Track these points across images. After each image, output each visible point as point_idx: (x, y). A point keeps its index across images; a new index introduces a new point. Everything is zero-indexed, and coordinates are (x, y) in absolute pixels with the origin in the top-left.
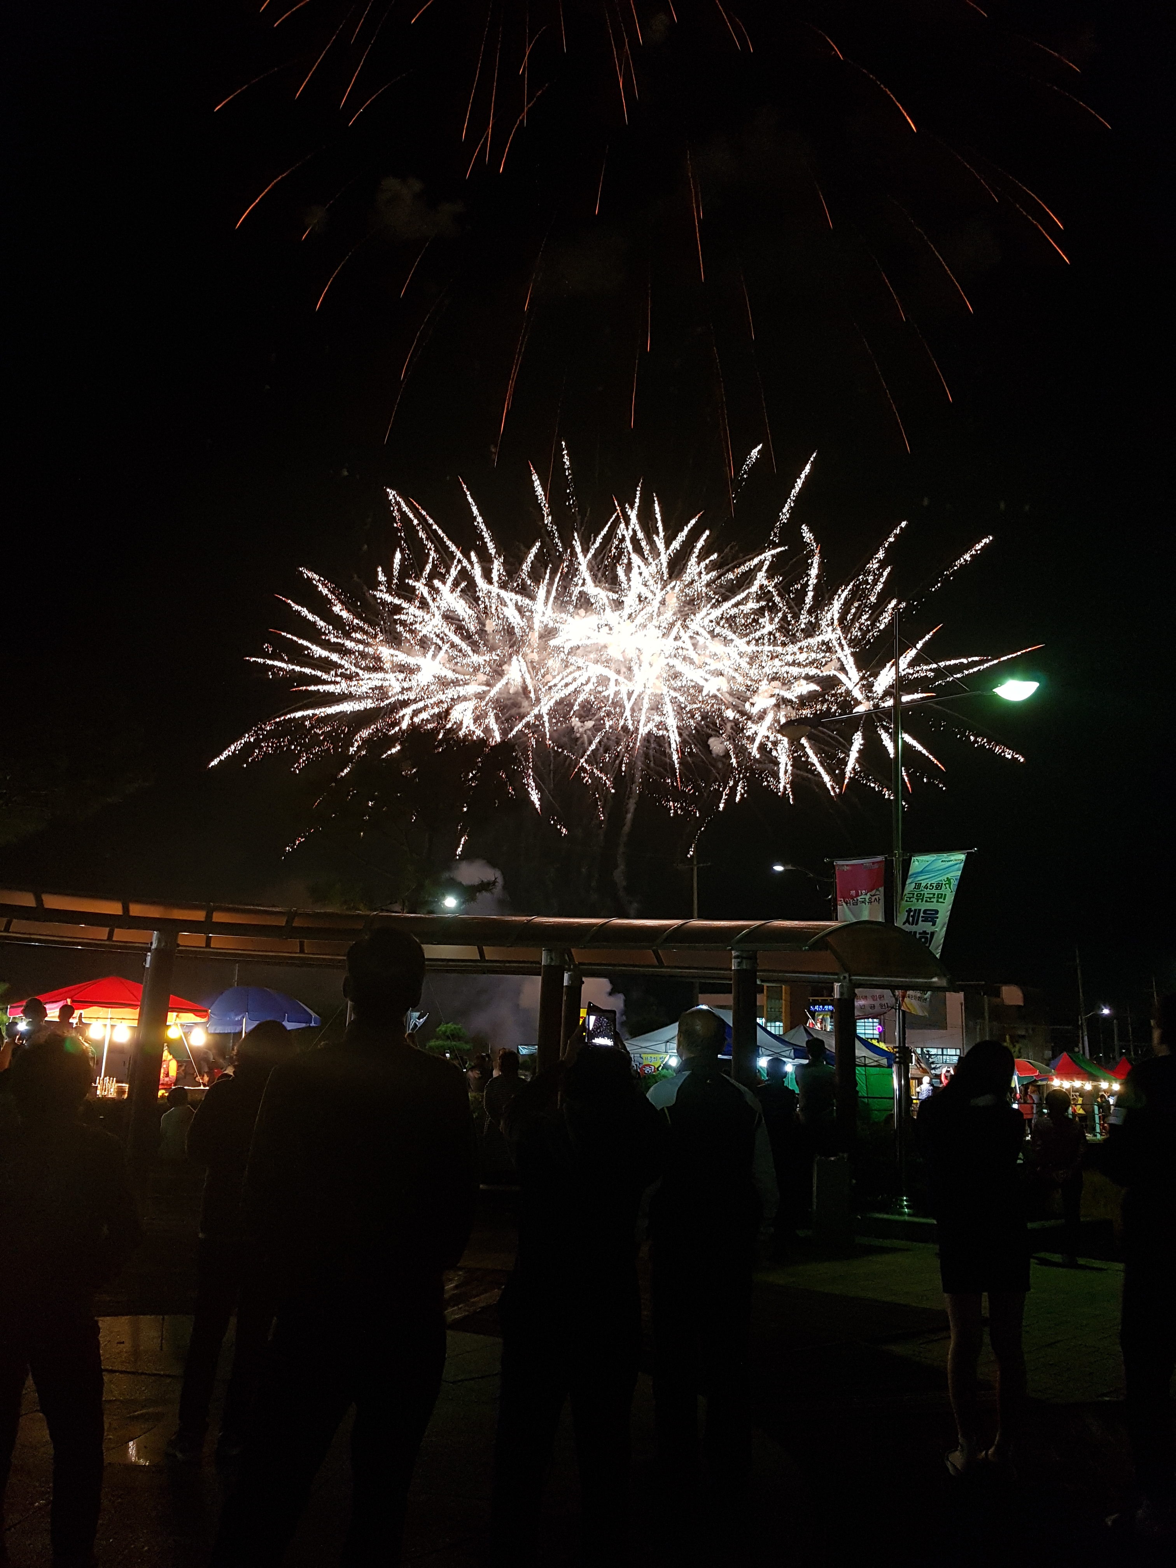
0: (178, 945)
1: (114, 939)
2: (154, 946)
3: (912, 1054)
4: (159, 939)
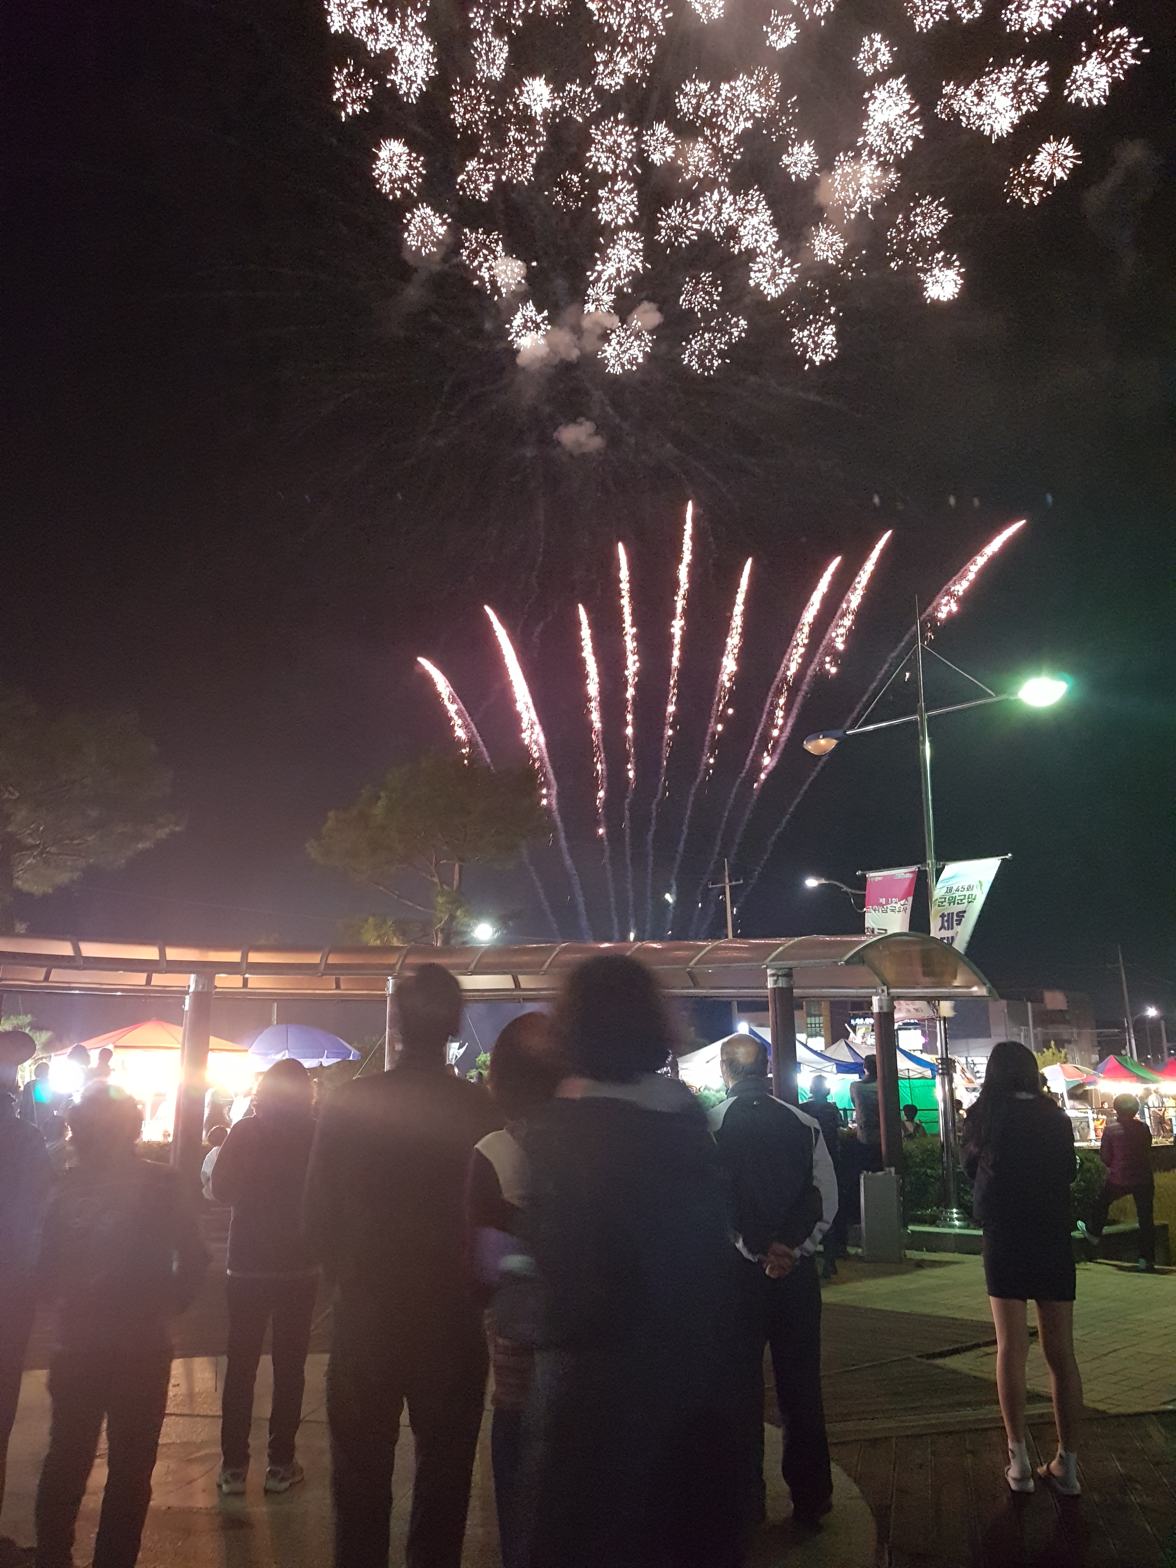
0: (216, 987)
2: (192, 989)
3: (956, 1064)
4: (197, 982)
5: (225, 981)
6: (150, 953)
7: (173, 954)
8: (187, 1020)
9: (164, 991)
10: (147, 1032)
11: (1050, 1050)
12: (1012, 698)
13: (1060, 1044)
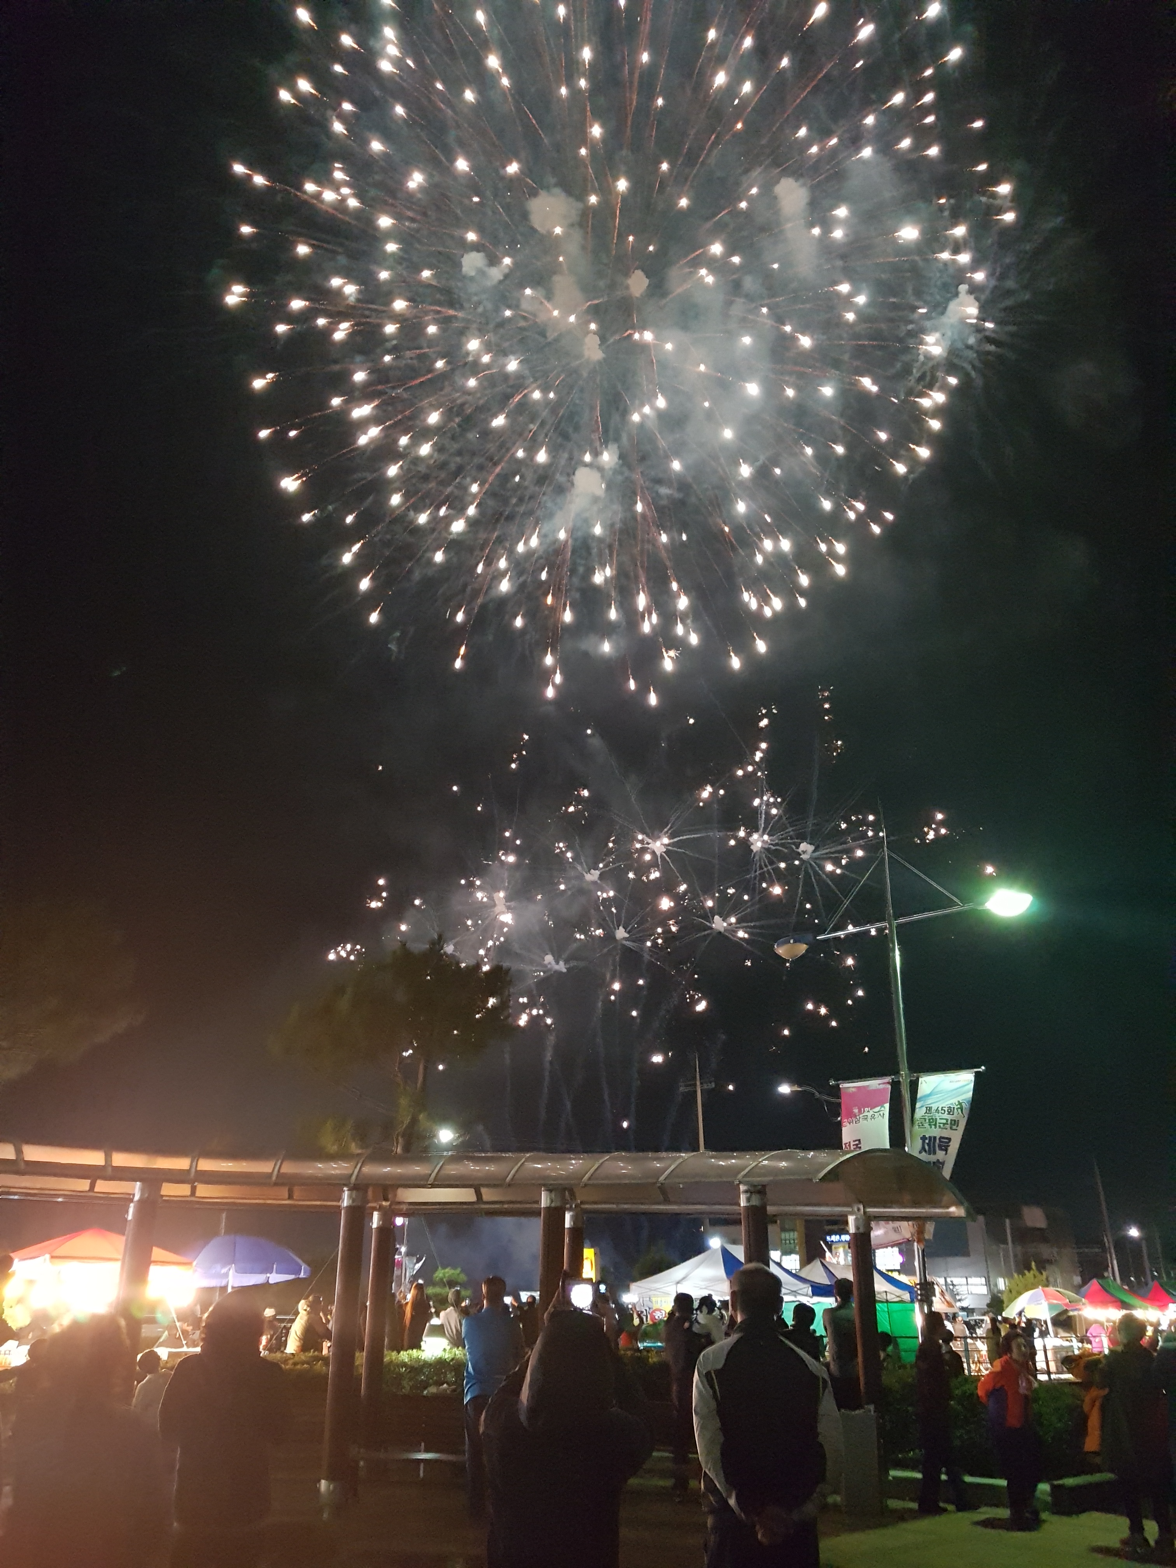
0: (162, 1196)
1: (96, 1190)
2: (137, 1198)
3: (936, 1287)
4: (142, 1190)
5: (169, 1190)
6: (94, 1158)
7: (120, 1159)
8: (130, 1229)
9: (108, 1198)
10: (86, 1242)
11: (1032, 1272)
12: (980, 908)
13: (1041, 1267)
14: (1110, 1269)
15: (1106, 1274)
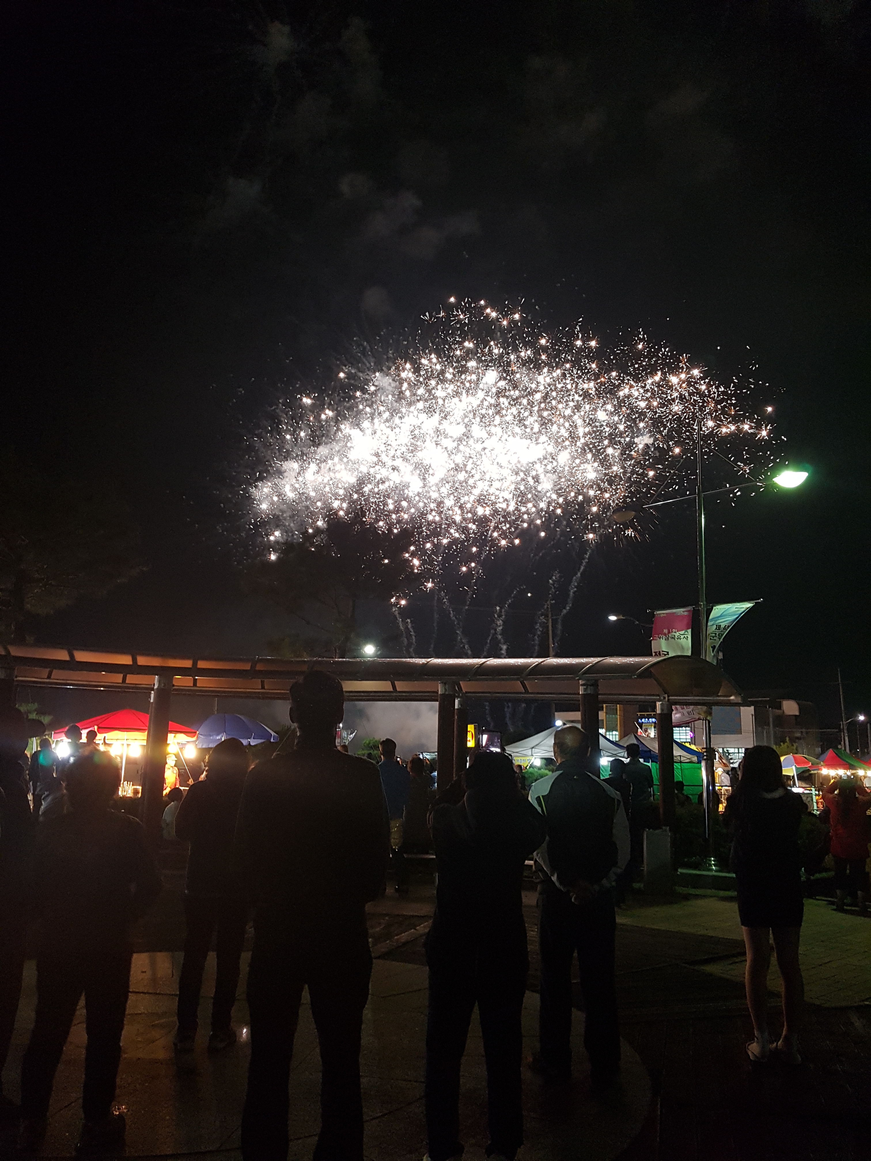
0: (174, 685)
1: (127, 682)
2: (156, 687)
4: (159, 682)
5: (180, 681)
6: (125, 660)
7: (142, 661)
8: (152, 710)
9: (135, 687)
10: (124, 717)
11: (786, 744)
12: (772, 483)
13: (793, 740)
14: (842, 743)
15: (839, 747)
